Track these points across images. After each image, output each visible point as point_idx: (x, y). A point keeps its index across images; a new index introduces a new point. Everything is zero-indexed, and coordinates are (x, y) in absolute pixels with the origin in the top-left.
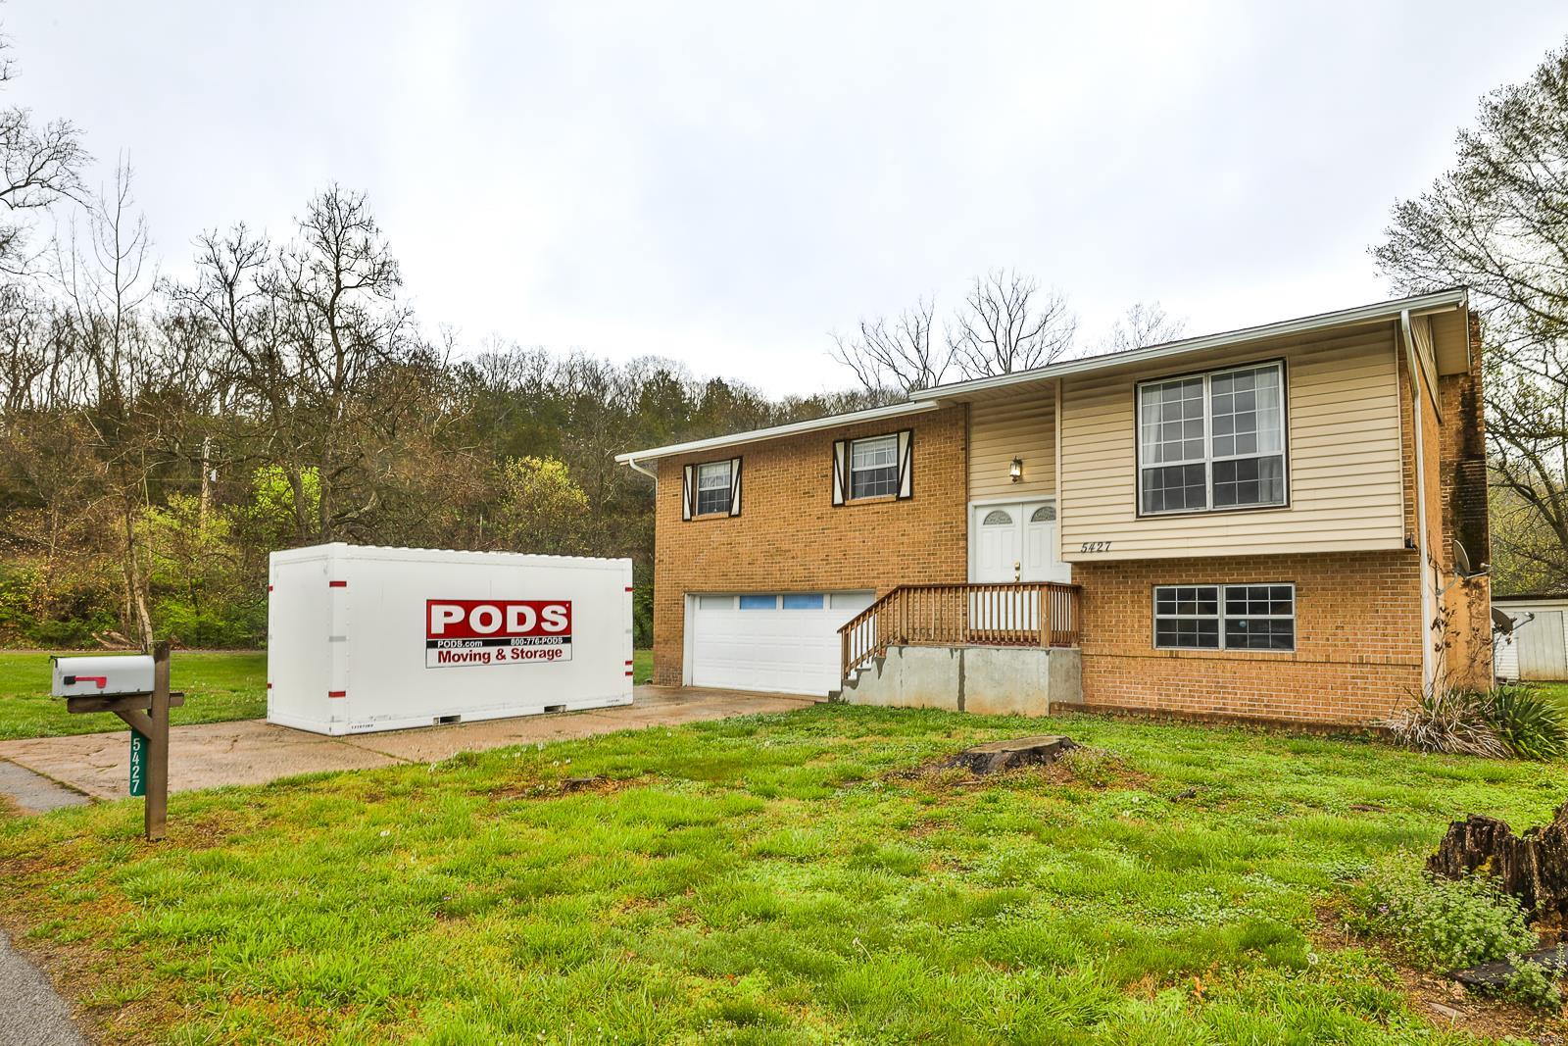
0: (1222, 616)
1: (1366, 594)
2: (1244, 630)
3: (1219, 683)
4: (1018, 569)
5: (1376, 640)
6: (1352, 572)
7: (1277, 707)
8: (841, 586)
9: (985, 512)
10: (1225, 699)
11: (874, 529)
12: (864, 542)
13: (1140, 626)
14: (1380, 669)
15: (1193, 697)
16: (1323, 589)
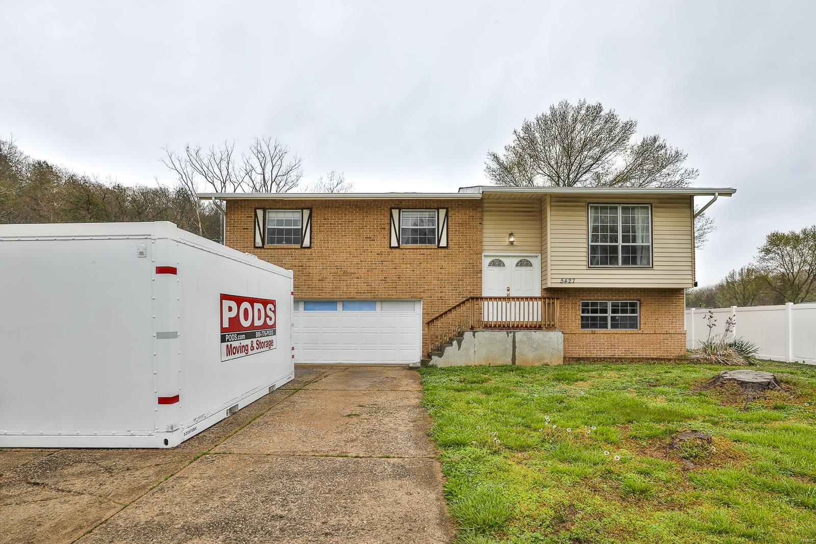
0: (609, 314)
1: (666, 306)
2: (618, 320)
3: (612, 344)
4: (508, 290)
5: (669, 324)
6: (662, 296)
7: (635, 353)
8: (396, 297)
9: (490, 260)
10: (615, 351)
11: (420, 263)
12: (414, 271)
13: (575, 319)
14: (673, 336)
15: (601, 351)
16: (651, 303)
